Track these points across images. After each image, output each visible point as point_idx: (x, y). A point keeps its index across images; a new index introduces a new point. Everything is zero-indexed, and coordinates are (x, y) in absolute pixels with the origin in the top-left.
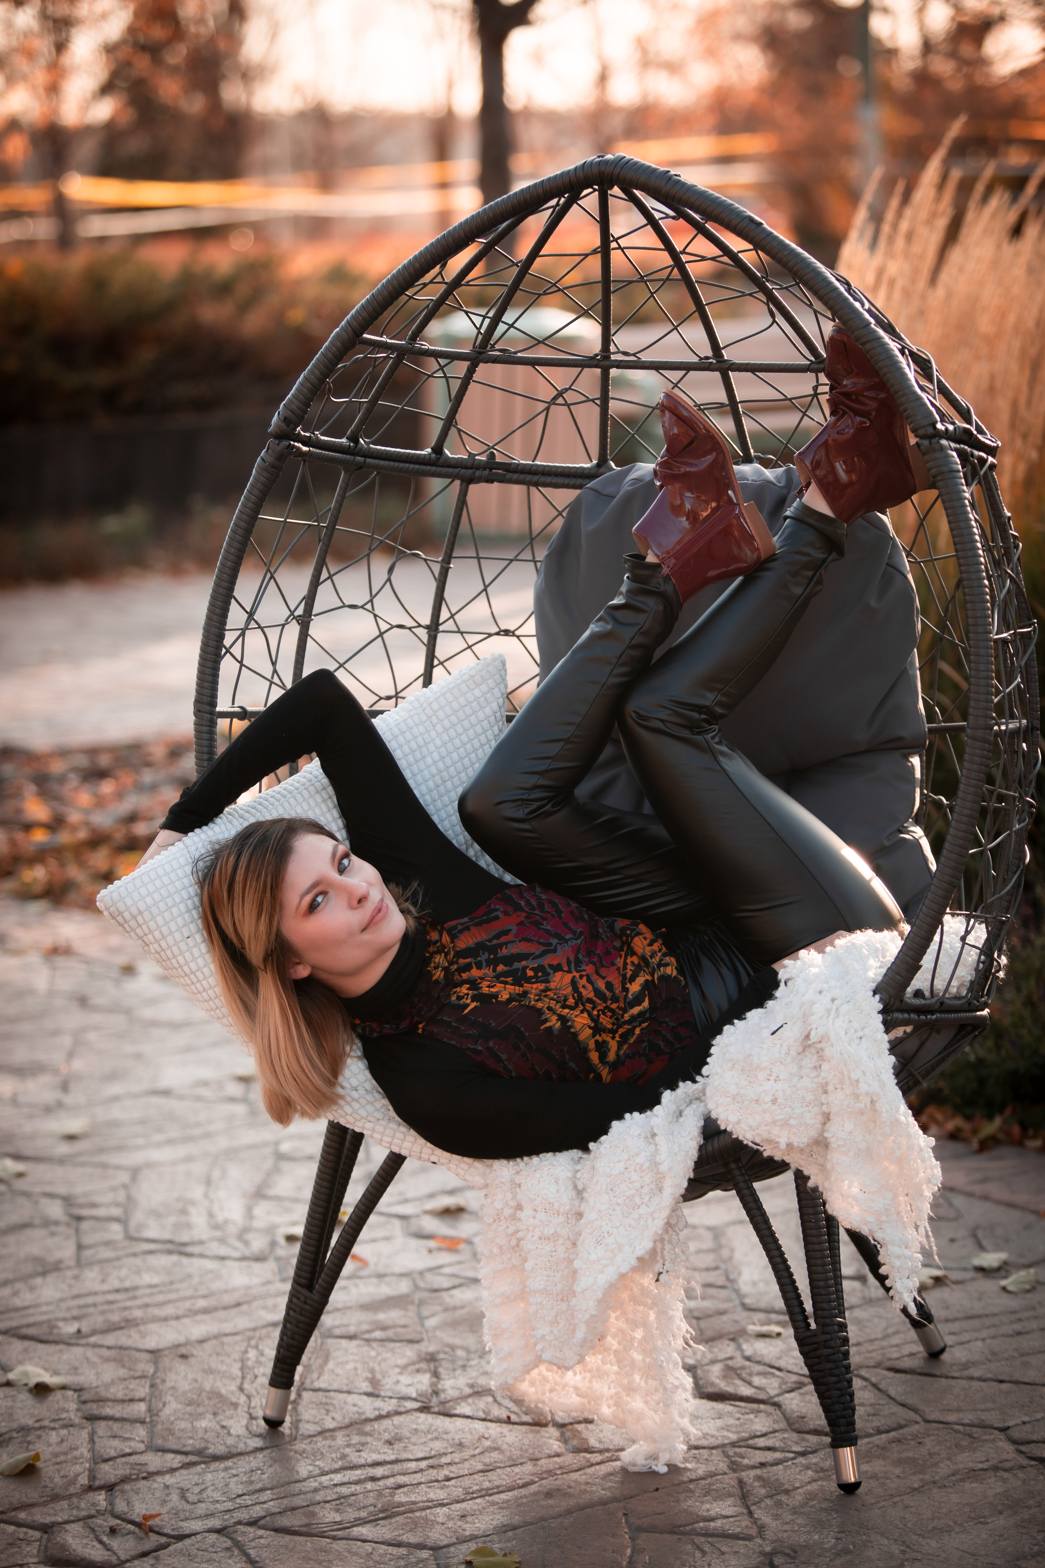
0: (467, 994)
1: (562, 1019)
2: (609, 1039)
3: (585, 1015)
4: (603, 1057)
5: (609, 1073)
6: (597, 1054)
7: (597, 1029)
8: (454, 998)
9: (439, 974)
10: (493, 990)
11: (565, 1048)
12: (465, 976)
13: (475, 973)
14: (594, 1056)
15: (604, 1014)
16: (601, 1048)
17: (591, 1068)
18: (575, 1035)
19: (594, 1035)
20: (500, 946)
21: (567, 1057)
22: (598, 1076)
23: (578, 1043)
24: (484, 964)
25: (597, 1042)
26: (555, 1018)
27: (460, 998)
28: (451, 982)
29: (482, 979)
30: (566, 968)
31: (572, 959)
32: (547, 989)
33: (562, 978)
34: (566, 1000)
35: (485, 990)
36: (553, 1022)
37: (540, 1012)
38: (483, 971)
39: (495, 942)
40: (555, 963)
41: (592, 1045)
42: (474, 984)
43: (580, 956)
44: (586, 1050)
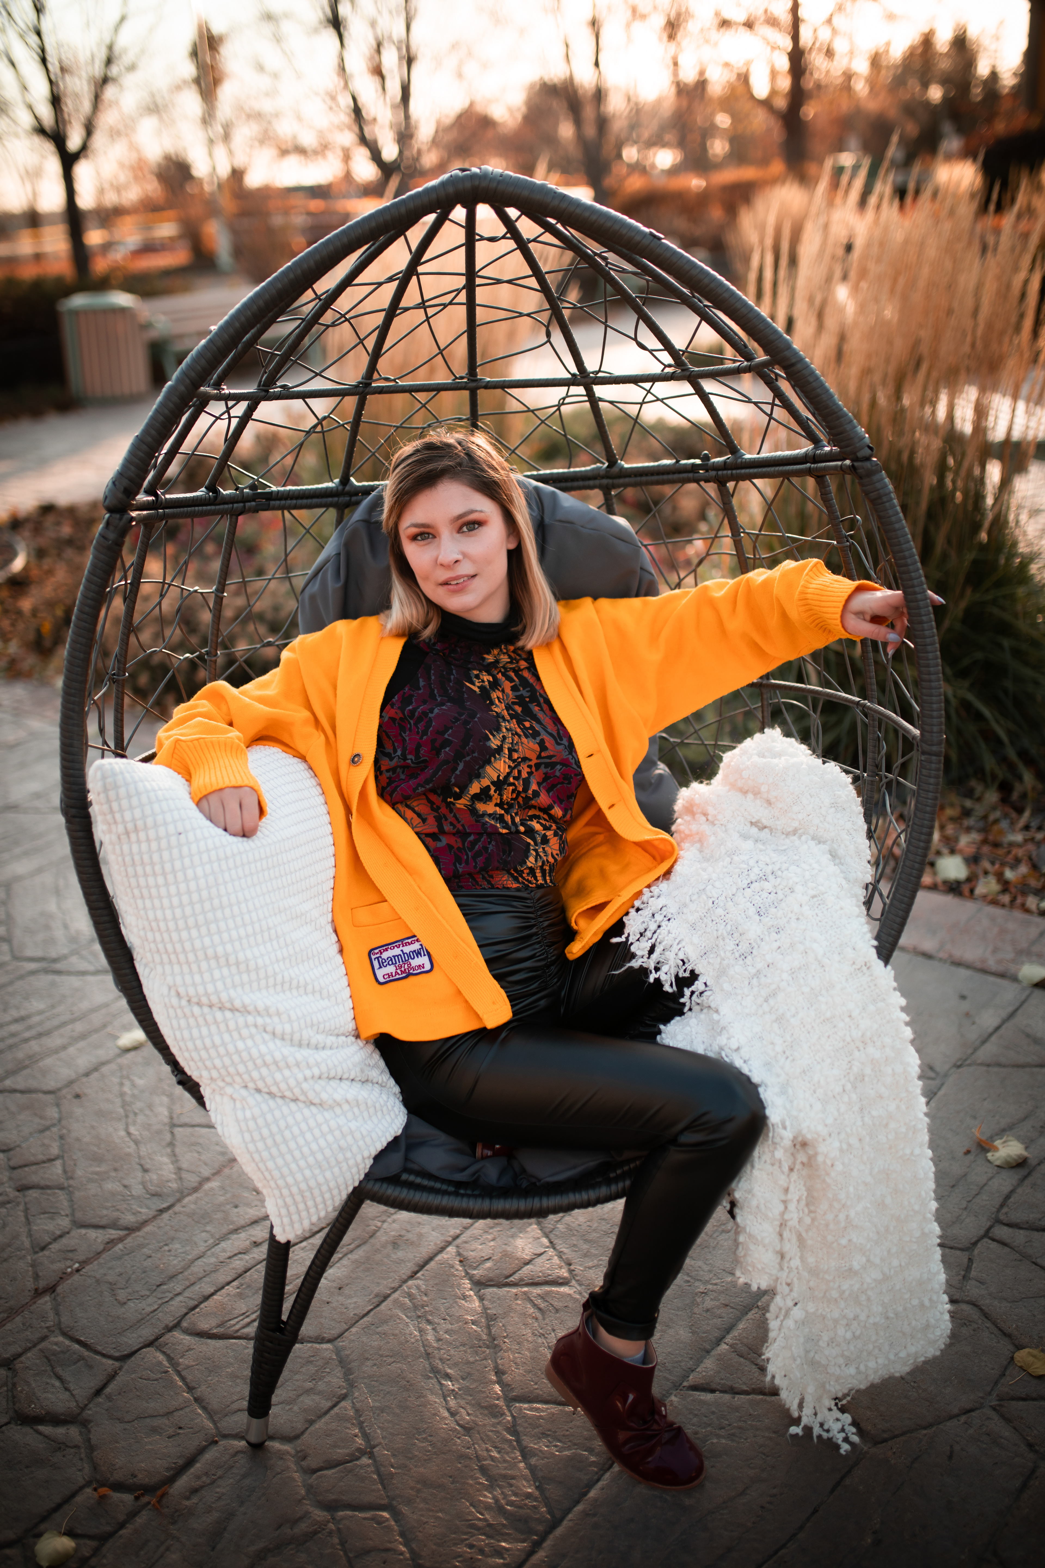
0: (483, 681)
1: (500, 749)
2: (494, 801)
3: (507, 770)
4: (476, 797)
5: (465, 805)
6: (478, 791)
7: (499, 784)
8: (476, 672)
9: (490, 658)
10: (497, 701)
11: (476, 755)
12: (500, 676)
13: (507, 685)
14: (475, 788)
15: (513, 791)
16: (484, 795)
17: (464, 788)
18: (489, 762)
19: (493, 783)
20: (539, 705)
21: (468, 758)
22: (458, 797)
23: (483, 766)
24: (518, 693)
25: (488, 787)
26: (499, 743)
27: (477, 677)
28: (489, 668)
29: (503, 691)
30: (543, 754)
31: (553, 760)
32: (519, 736)
33: (533, 750)
34: (516, 751)
35: (494, 695)
36: (494, 743)
37: (498, 729)
38: (510, 693)
39: (541, 700)
40: (547, 744)
41: (486, 782)
42: (495, 685)
43: (559, 767)
44: (478, 776)
